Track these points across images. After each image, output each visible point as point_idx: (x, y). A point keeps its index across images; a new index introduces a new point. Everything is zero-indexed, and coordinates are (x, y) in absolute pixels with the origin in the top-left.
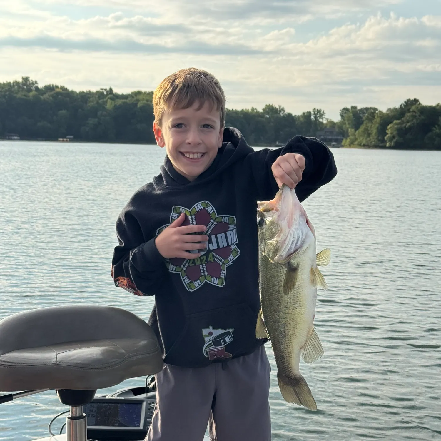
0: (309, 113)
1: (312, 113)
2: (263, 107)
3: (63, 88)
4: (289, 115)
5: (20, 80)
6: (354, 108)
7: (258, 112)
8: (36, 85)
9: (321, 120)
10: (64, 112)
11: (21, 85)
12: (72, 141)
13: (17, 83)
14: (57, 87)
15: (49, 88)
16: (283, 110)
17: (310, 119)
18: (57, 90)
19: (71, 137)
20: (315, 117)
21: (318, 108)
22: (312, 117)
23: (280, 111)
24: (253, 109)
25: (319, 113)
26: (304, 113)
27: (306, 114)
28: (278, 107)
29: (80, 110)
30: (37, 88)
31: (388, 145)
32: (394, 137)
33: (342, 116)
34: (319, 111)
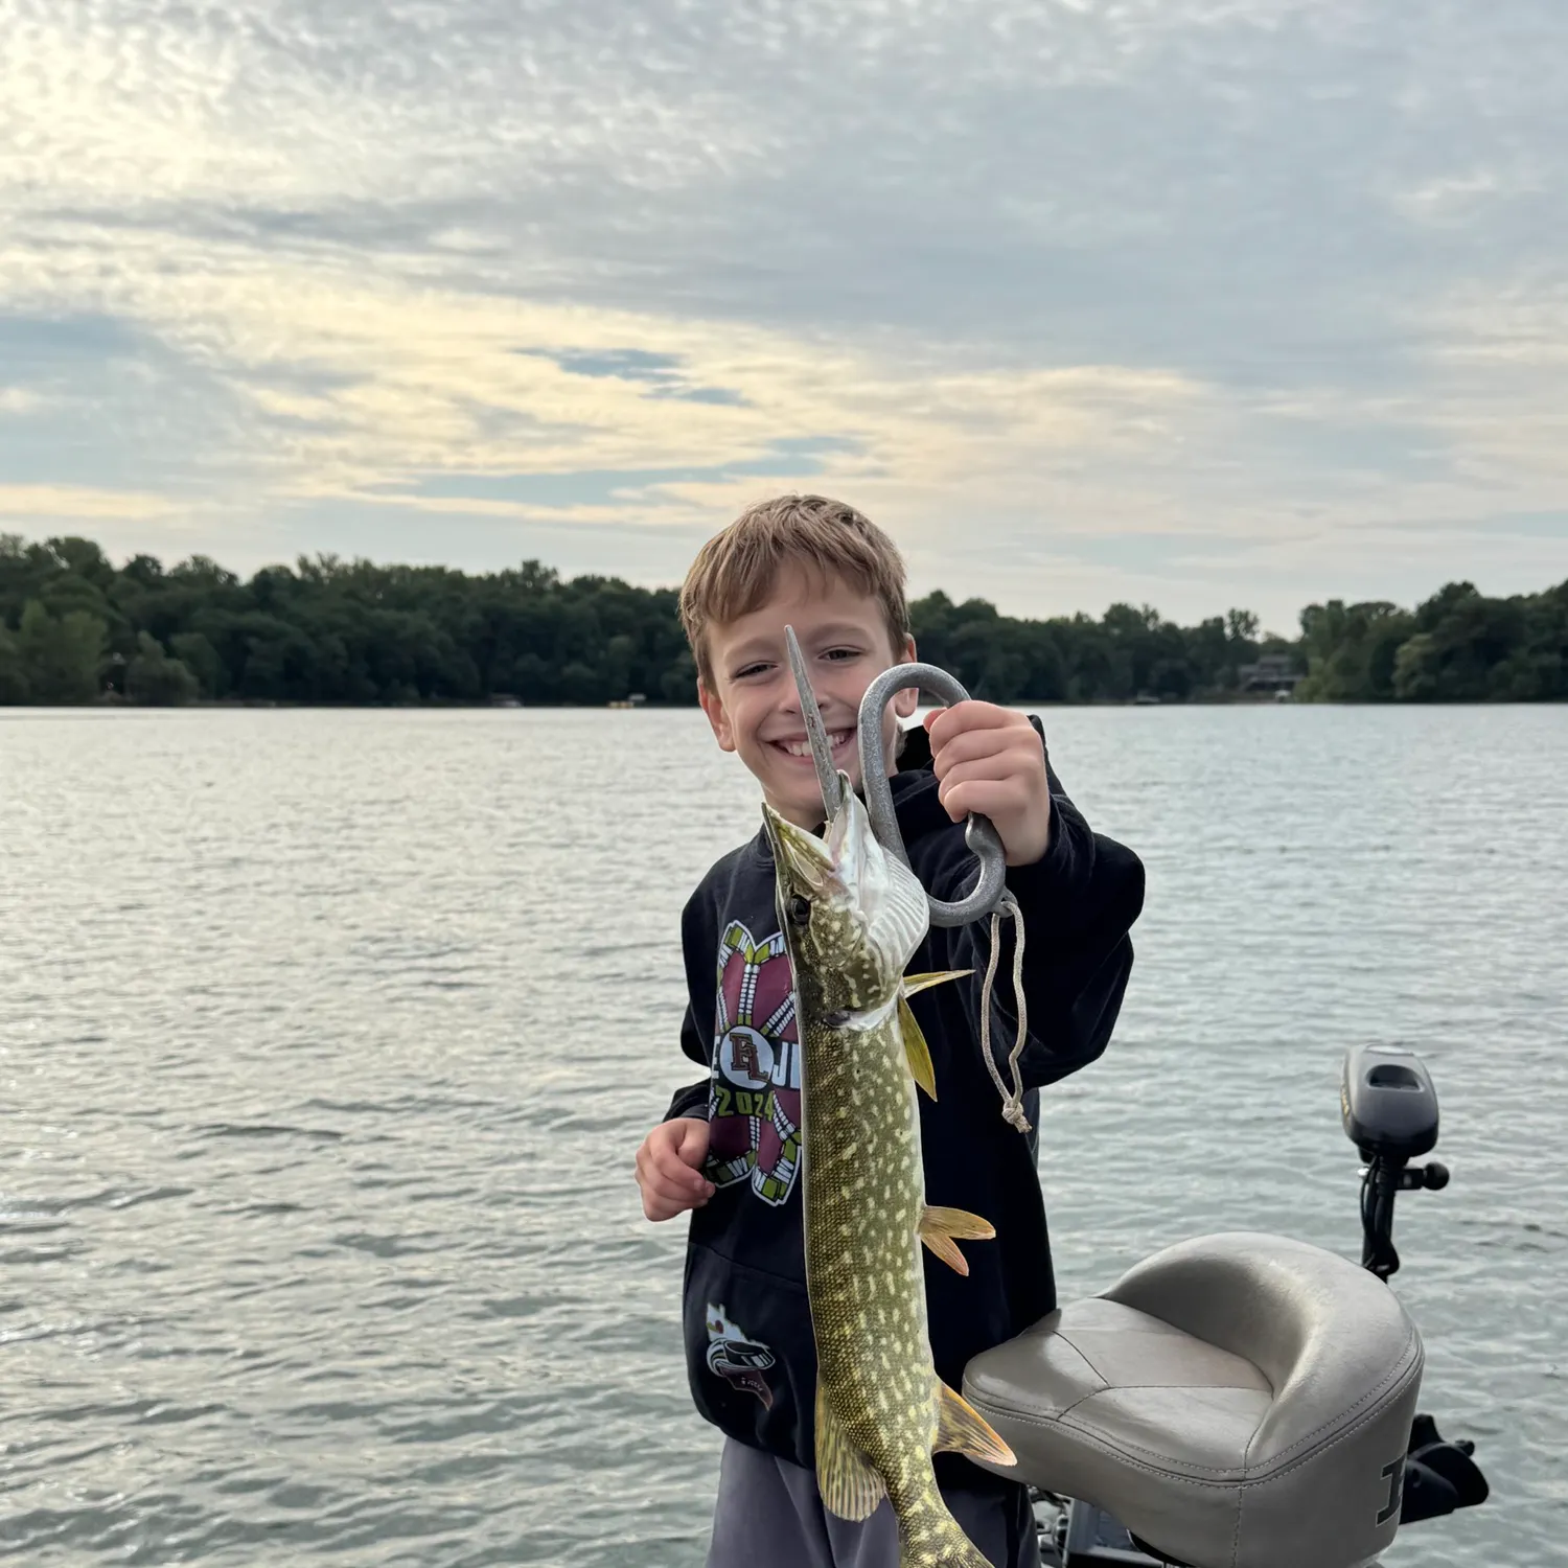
0: (1219, 622)
1: (1227, 620)
2: (1105, 609)
3: (616, 582)
4: (1170, 628)
5: (517, 568)
6: (1336, 605)
7: (1091, 624)
8: (554, 579)
9: (1248, 637)
10: (621, 641)
11: (520, 581)
12: (638, 705)
13: (508, 576)
14: (602, 580)
15: (585, 585)
16: (1154, 615)
17: (1223, 636)
18: (604, 588)
19: (640, 697)
20: (1236, 631)
21: (1241, 607)
22: (1228, 631)
23: (1147, 619)
24: (1079, 617)
25: (1244, 620)
26: (1205, 623)
27: (1211, 624)
28: (1141, 609)
29: (660, 636)
30: (558, 587)
31: (1399, 693)
32: (1413, 675)
33: (1305, 624)
34: (1244, 616)
